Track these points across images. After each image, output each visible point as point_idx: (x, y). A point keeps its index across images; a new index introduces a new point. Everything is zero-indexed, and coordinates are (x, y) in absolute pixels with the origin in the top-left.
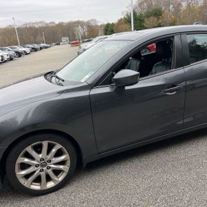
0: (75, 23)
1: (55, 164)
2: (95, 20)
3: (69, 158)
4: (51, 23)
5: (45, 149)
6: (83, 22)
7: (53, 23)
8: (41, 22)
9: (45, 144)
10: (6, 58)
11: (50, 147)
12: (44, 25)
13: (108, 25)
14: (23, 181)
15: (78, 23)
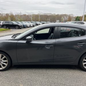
0: (64, 15)
1: (3, 62)
2: (72, 14)
3: (7, 61)
4: (54, 14)
6: (67, 15)
7: (55, 14)
8: (50, 14)
10: (32, 25)
13: (78, 17)
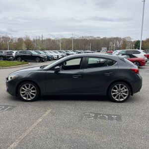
2: (129, 37)
4: (97, 37)
5: (29, 87)
7: (99, 37)
9: (30, 85)
10: (60, 57)
11: (31, 86)
12: (92, 38)
14: (21, 95)
15: (117, 39)
